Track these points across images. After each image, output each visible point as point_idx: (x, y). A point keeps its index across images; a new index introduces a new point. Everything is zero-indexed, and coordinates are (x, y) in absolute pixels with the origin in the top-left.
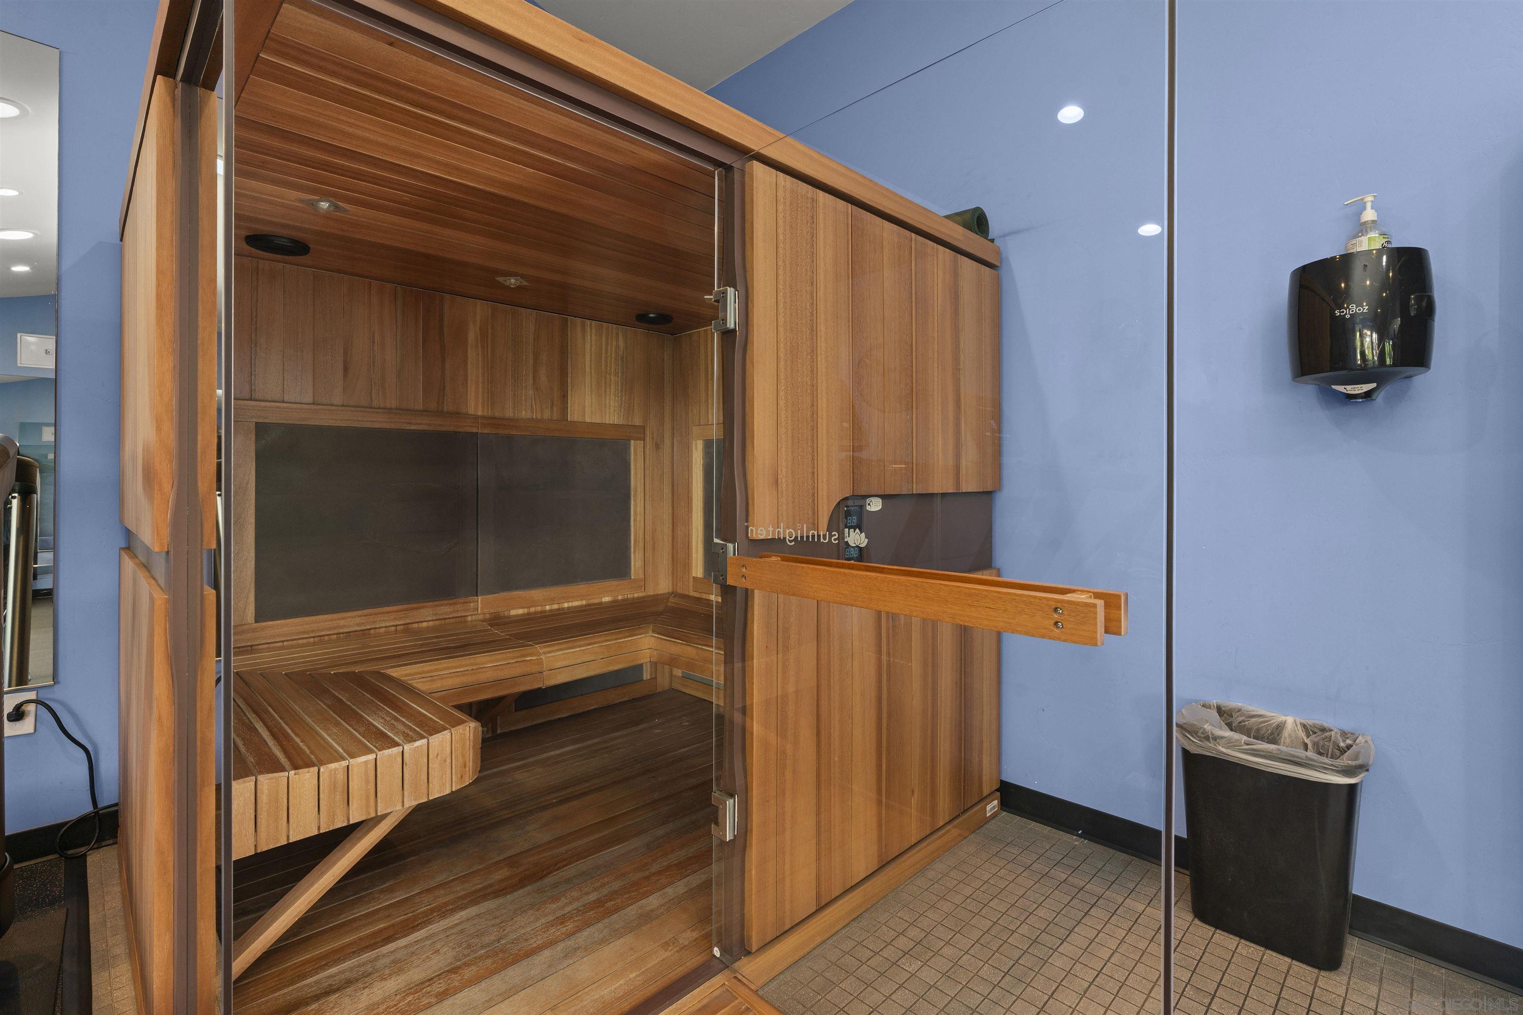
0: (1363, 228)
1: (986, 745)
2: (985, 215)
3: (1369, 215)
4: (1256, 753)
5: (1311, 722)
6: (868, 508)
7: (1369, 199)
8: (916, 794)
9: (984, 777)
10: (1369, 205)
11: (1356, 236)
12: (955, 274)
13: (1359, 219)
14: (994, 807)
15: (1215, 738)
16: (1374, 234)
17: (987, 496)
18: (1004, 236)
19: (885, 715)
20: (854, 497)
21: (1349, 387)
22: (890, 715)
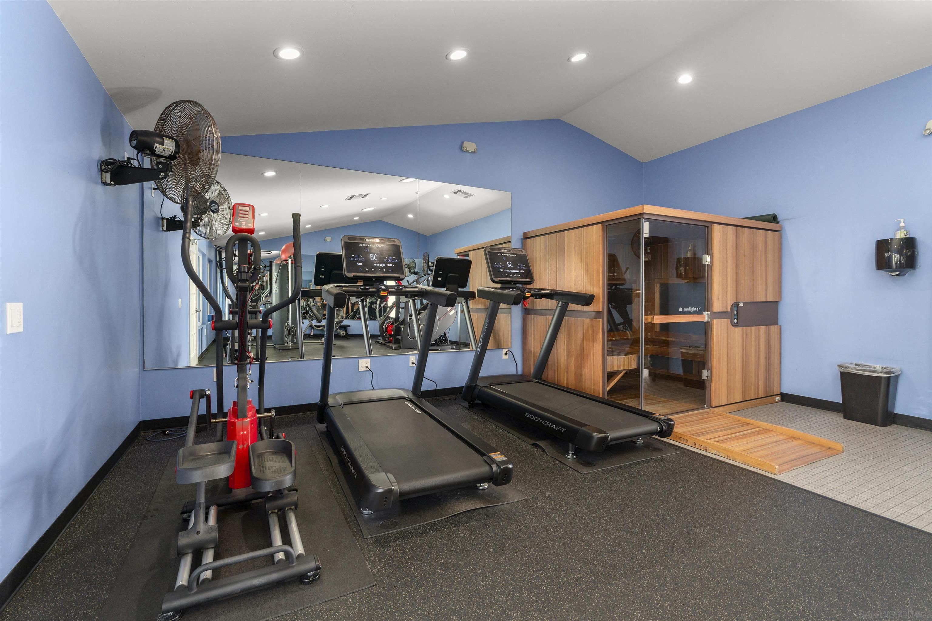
0: (900, 228)
1: (775, 379)
2: (777, 218)
3: (902, 225)
4: (860, 370)
5: (884, 366)
6: (740, 305)
7: (902, 220)
8: (753, 385)
9: (775, 389)
10: (902, 222)
11: (898, 231)
12: (766, 237)
13: (899, 225)
14: (778, 399)
15: (849, 367)
16: (903, 231)
17: (777, 302)
18: (783, 220)
19: (744, 361)
20: (736, 302)
21: (892, 273)
22: (745, 361)
